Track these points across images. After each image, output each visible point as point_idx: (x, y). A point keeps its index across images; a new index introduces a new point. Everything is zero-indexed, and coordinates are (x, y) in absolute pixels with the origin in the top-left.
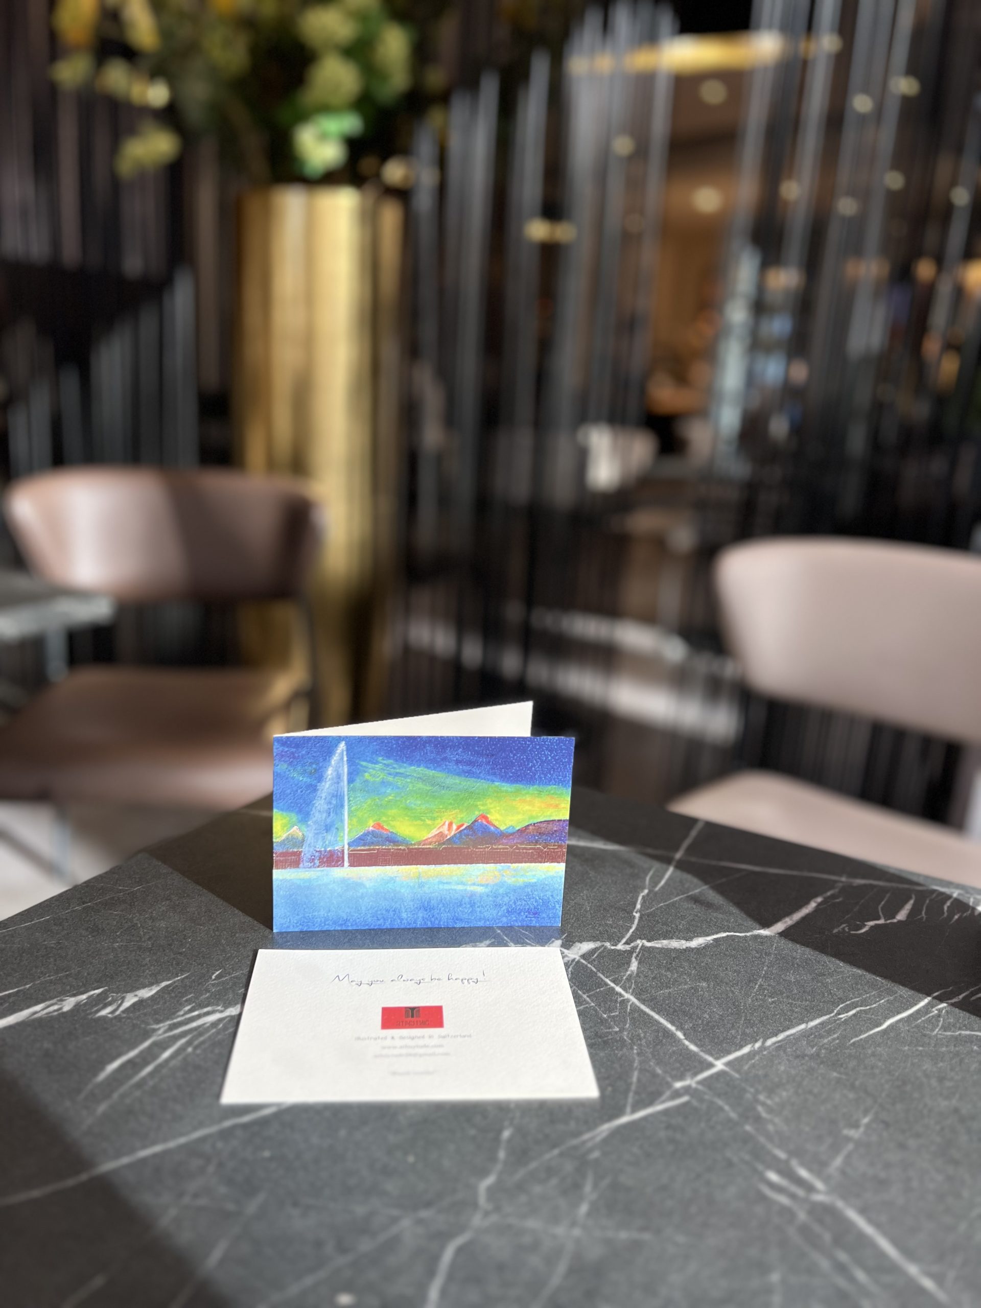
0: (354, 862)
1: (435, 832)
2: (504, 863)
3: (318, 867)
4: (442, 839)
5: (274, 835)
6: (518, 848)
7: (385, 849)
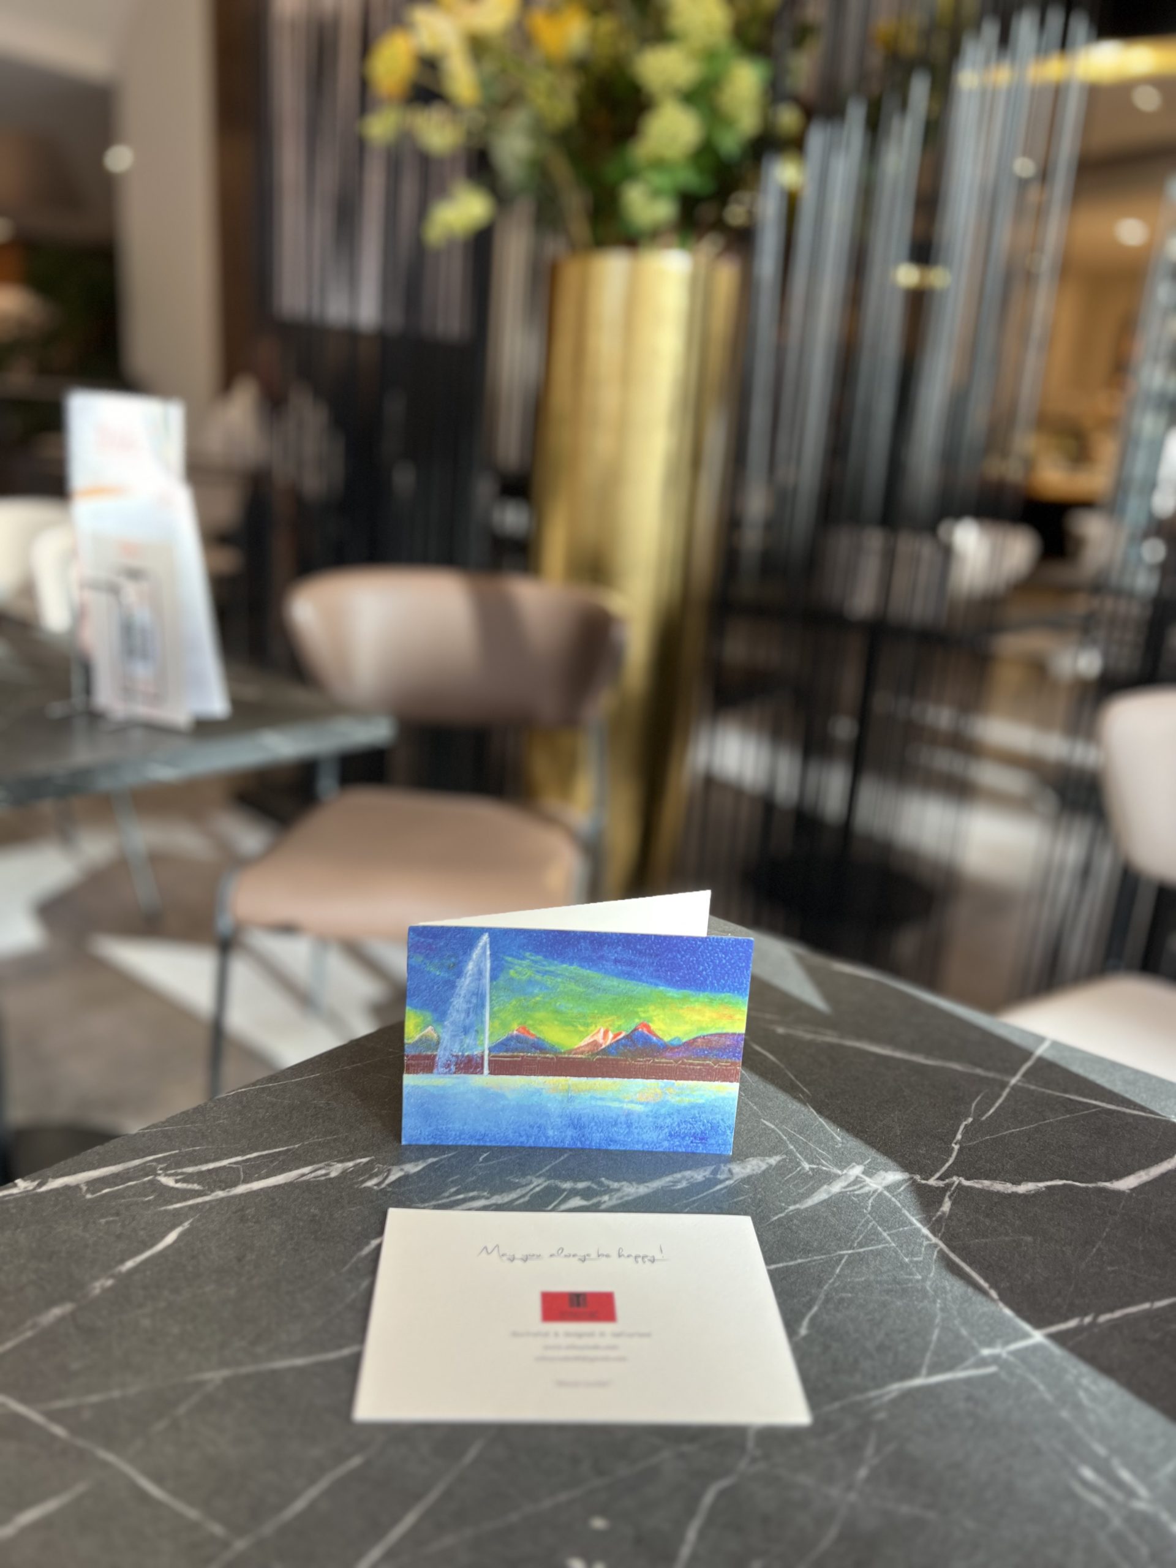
0: (495, 1070)
1: (588, 1040)
2: (667, 1079)
3: (455, 1073)
4: (595, 1048)
5: (406, 1036)
6: (683, 1063)
7: (530, 1057)
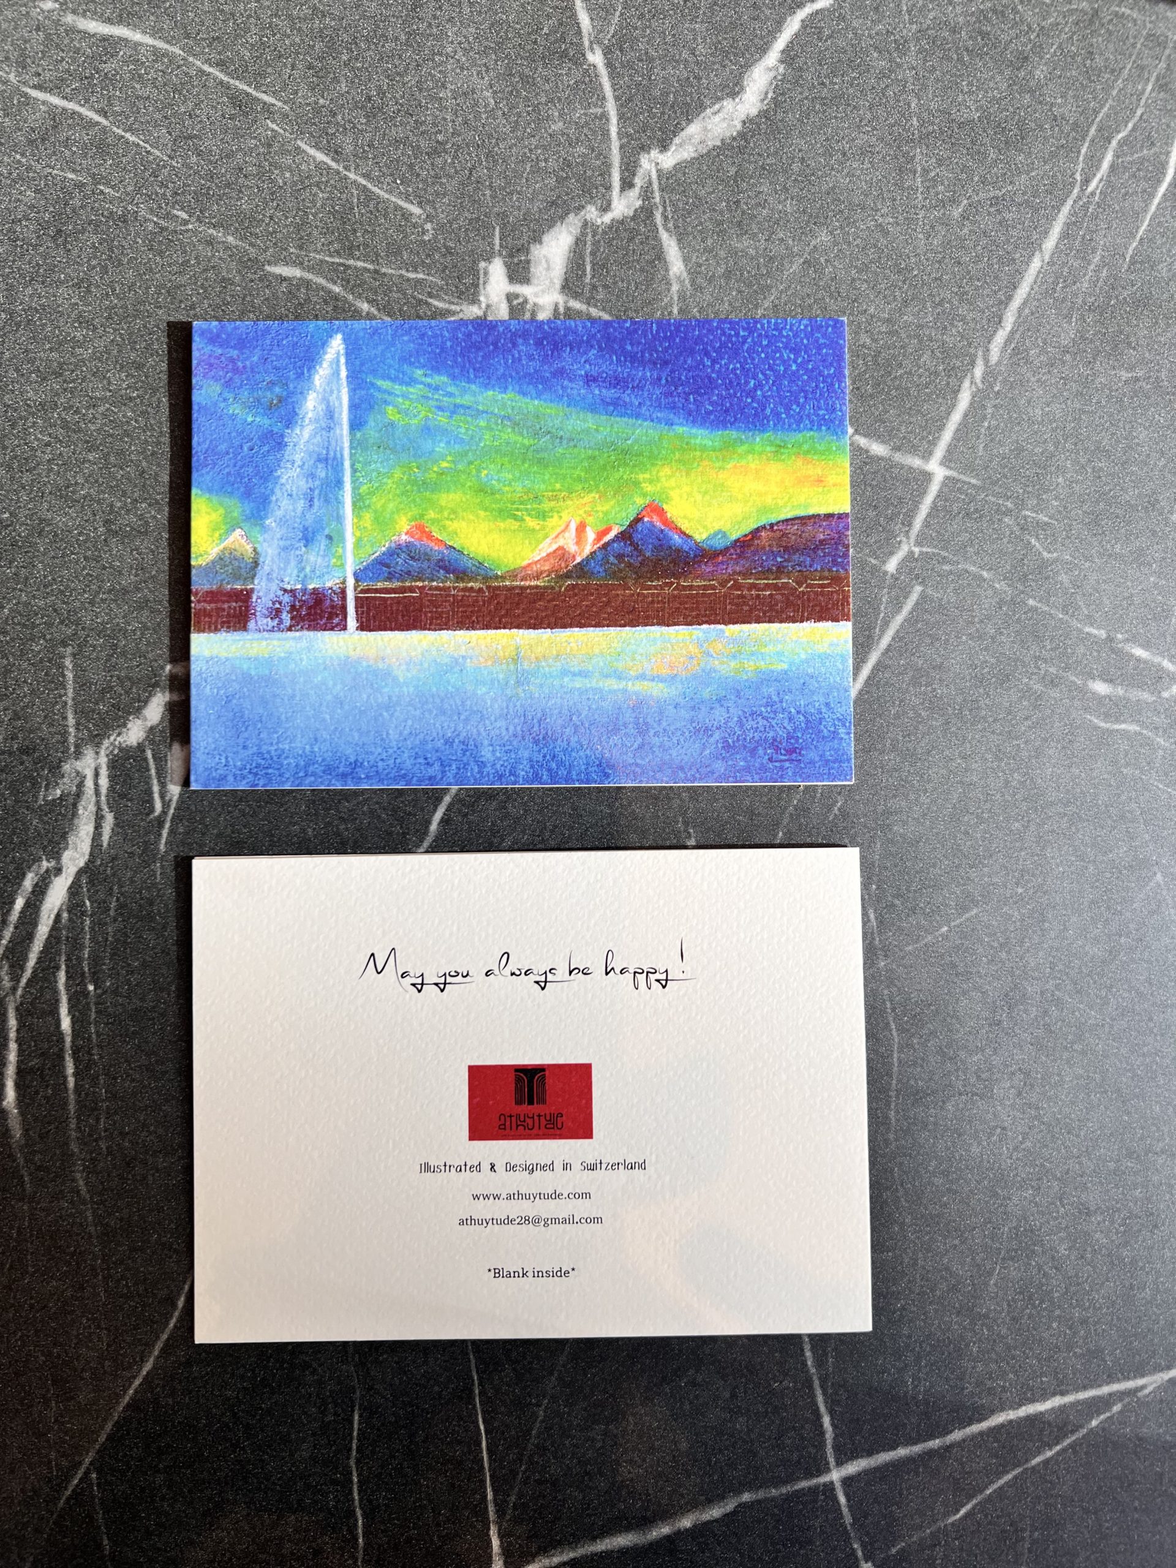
0: (368, 620)
1: (547, 547)
2: (709, 623)
3: (290, 629)
4: (563, 565)
5: (194, 550)
6: (737, 586)
7: (437, 588)
